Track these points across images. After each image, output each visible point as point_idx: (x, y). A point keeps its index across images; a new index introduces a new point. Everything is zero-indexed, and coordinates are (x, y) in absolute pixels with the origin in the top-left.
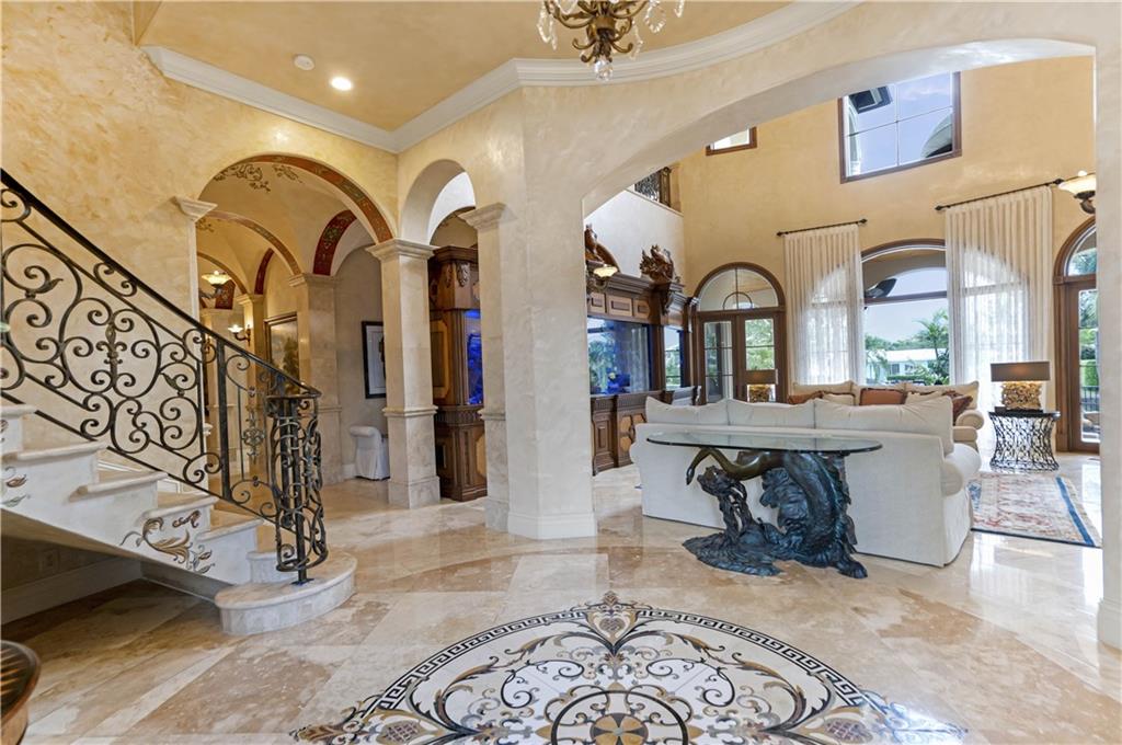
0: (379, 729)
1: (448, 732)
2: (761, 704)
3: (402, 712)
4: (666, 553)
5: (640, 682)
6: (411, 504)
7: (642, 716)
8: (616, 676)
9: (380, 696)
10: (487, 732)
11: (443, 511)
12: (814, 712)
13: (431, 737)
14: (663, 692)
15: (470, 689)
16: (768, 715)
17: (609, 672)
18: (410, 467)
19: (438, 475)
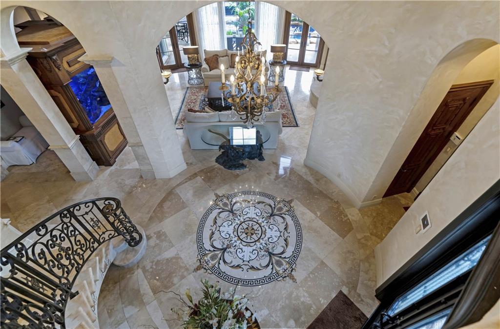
0: (209, 259)
1: (222, 251)
2: (266, 211)
3: (208, 254)
4: (214, 169)
5: (244, 218)
6: (92, 179)
7: (250, 226)
8: (239, 220)
9: (199, 254)
10: (229, 246)
11: (111, 175)
12: (274, 208)
13: (220, 254)
14: (250, 218)
15: (215, 240)
16: (268, 213)
17: (237, 219)
18: (84, 166)
19: (94, 160)
